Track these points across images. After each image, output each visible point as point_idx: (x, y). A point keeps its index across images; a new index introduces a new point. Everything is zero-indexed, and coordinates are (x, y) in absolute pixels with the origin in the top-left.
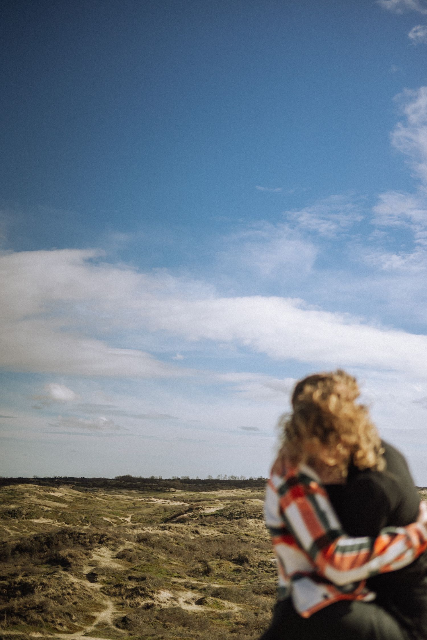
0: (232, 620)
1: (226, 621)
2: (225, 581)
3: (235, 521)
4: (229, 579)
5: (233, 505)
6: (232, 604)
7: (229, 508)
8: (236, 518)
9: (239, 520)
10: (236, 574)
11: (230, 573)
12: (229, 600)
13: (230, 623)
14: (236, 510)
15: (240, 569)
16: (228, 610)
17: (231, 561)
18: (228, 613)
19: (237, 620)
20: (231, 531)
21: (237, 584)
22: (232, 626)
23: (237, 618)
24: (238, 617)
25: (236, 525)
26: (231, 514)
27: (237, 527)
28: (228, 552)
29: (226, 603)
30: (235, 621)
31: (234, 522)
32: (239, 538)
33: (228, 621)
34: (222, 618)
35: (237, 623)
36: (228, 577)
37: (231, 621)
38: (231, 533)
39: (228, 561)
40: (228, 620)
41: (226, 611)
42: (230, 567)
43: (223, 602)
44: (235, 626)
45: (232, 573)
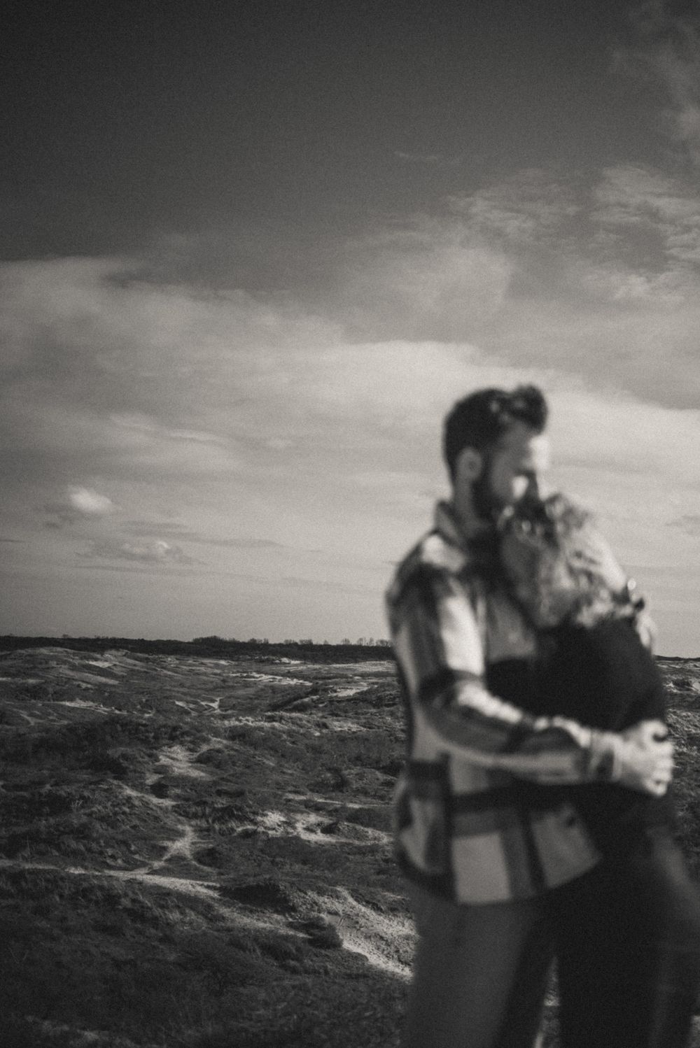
0: (379, 856)
1: (369, 858)
2: (369, 799)
3: (387, 709)
4: (374, 797)
5: (382, 685)
6: (380, 832)
7: (377, 690)
8: (388, 706)
9: (392, 708)
10: (386, 789)
11: (376, 787)
12: (374, 827)
13: (376, 860)
14: (388, 693)
15: (393, 781)
16: (372, 842)
17: (378, 769)
18: (373, 845)
19: (386, 856)
20: (379, 725)
21: (388, 803)
22: (379, 865)
23: (386, 854)
24: (388, 851)
25: (387, 716)
26: (380, 698)
27: (389, 719)
28: (374, 755)
29: (370, 832)
30: (384, 857)
31: (384, 711)
32: (391, 735)
33: (372, 858)
34: (364, 854)
35: (386, 861)
36: (373, 793)
37: (377, 858)
38: (379, 727)
39: (373, 770)
40: (372, 856)
41: (369, 843)
42: (378, 779)
43: (366, 829)
44: (383, 865)
45: (381, 787)
